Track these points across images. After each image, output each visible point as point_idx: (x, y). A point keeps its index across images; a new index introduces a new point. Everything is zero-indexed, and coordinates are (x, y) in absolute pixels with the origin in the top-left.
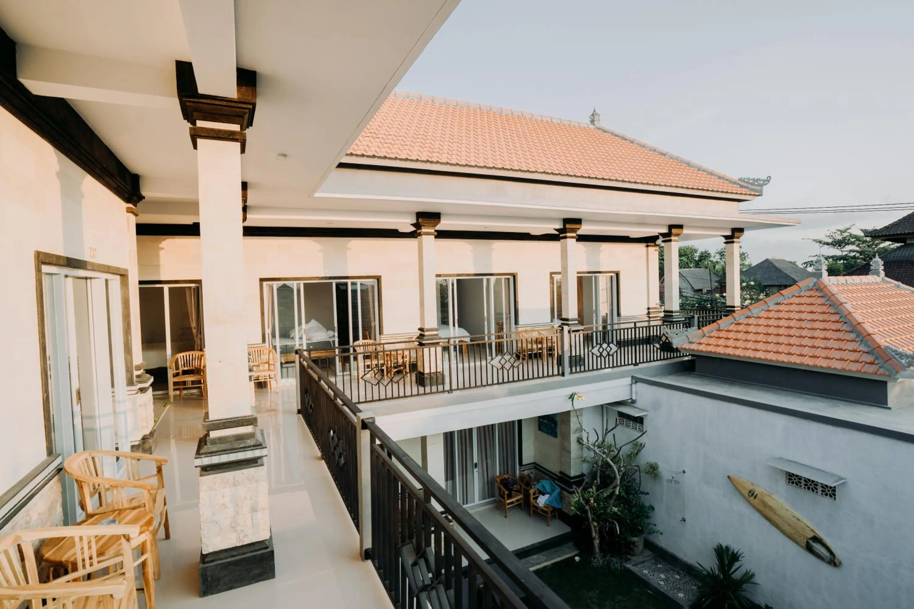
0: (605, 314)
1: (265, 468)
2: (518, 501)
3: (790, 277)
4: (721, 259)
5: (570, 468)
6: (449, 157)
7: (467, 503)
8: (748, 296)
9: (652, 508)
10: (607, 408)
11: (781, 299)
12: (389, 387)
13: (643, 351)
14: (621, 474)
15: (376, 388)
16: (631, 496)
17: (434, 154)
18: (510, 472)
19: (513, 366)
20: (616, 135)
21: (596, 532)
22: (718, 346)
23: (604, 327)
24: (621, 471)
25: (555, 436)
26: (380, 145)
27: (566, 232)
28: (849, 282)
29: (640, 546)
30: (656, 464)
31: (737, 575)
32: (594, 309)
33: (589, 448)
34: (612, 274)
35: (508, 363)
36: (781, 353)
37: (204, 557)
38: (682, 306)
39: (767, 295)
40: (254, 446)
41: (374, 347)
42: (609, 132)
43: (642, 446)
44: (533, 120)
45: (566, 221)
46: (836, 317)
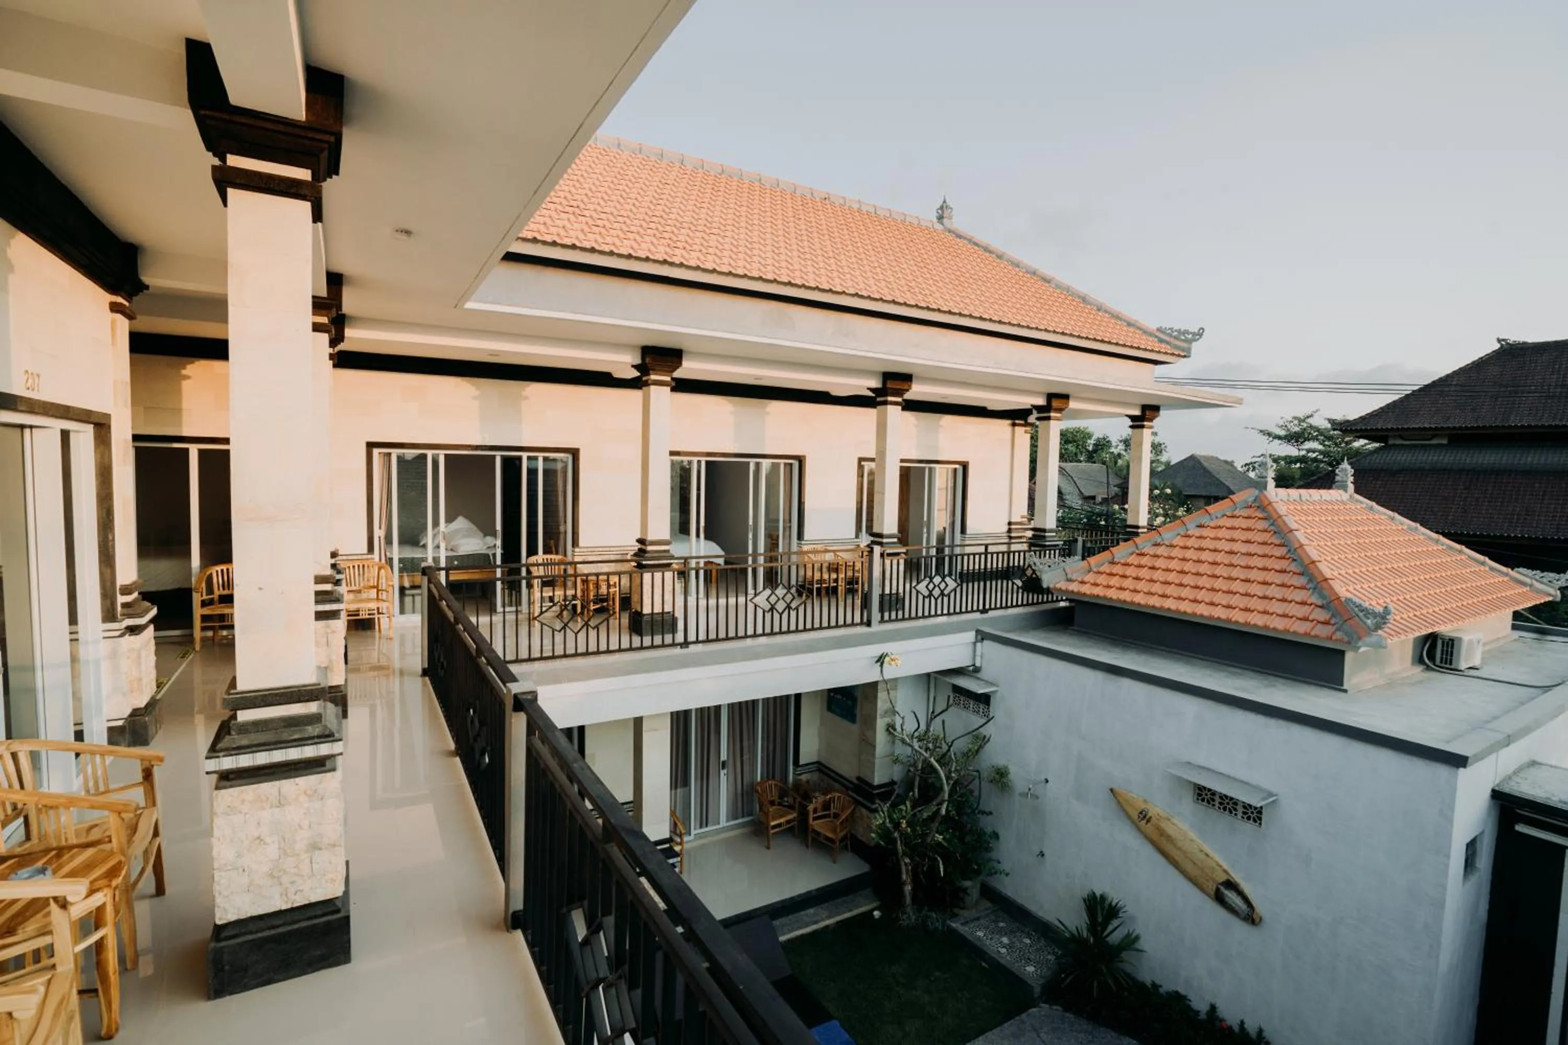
0: (941, 529)
1: (338, 775)
2: (788, 822)
3: (1224, 484)
4: (1126, 450)
5: (873, 772)
6: (702, 258)
7: (707, 826)
8: (1161, 511)
9: (996, 836)
10: (936, 678)
11: (1205, 520)
12: (582, 636)
13: (997, 591)
14: (951, 782)
15: (559, 637)
16: (965, 818)
17: (677, 252)
18: (778, 776)
19: (789, 607)
20: (976, 244)
21: (907, 873)
22: (1109, 587)
23: (940, 550)
24: (951, 778)
25: (853, 720)
26: (586, 229)
27: (886, 395)
28: (1304, 499)
29: (975, 893)
30: (1006, 768)
31: (1115, 938)
32: (925, 519)
33: (903, 741)
34: (957, 466)
35: (781, 602)
36: (1200, 602)
37: (219, 930)
38: (1061, 521)
39: (1188, 511)
40: (319, 737)
41: (563, 567)
42: (965, 238)
43: (985, 740)
44: (846, 207)
45: (887, 376)
46: (1281, 551)
